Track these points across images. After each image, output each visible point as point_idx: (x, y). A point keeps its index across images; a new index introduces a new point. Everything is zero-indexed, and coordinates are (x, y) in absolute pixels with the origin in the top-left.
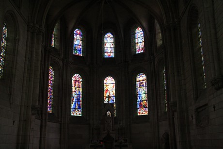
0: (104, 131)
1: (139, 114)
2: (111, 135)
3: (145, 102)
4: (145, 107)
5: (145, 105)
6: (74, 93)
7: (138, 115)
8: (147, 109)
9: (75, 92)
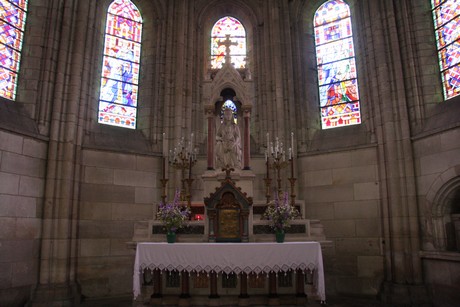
0: (210, 169)
1: (328, 123)
2: (238, 185)
3: (350, 83)
4: (349, 99)
5: (348, 94)
6: (111, 53)
7: (324, 127)
8: (357, 105)
9: (116, 51)
